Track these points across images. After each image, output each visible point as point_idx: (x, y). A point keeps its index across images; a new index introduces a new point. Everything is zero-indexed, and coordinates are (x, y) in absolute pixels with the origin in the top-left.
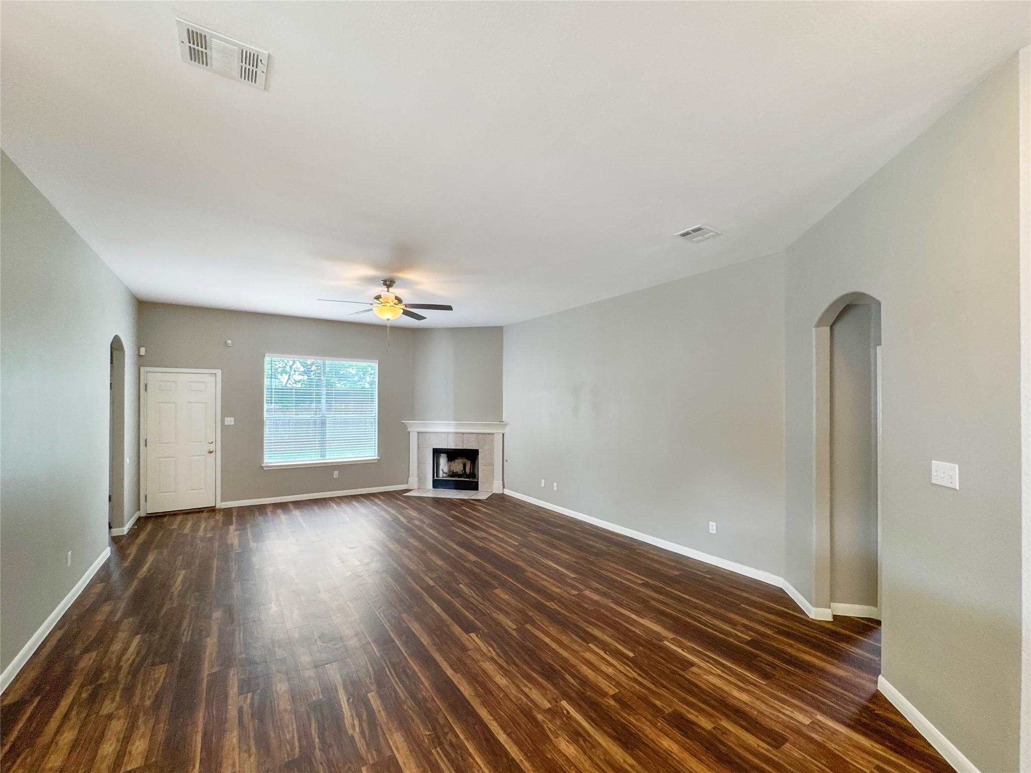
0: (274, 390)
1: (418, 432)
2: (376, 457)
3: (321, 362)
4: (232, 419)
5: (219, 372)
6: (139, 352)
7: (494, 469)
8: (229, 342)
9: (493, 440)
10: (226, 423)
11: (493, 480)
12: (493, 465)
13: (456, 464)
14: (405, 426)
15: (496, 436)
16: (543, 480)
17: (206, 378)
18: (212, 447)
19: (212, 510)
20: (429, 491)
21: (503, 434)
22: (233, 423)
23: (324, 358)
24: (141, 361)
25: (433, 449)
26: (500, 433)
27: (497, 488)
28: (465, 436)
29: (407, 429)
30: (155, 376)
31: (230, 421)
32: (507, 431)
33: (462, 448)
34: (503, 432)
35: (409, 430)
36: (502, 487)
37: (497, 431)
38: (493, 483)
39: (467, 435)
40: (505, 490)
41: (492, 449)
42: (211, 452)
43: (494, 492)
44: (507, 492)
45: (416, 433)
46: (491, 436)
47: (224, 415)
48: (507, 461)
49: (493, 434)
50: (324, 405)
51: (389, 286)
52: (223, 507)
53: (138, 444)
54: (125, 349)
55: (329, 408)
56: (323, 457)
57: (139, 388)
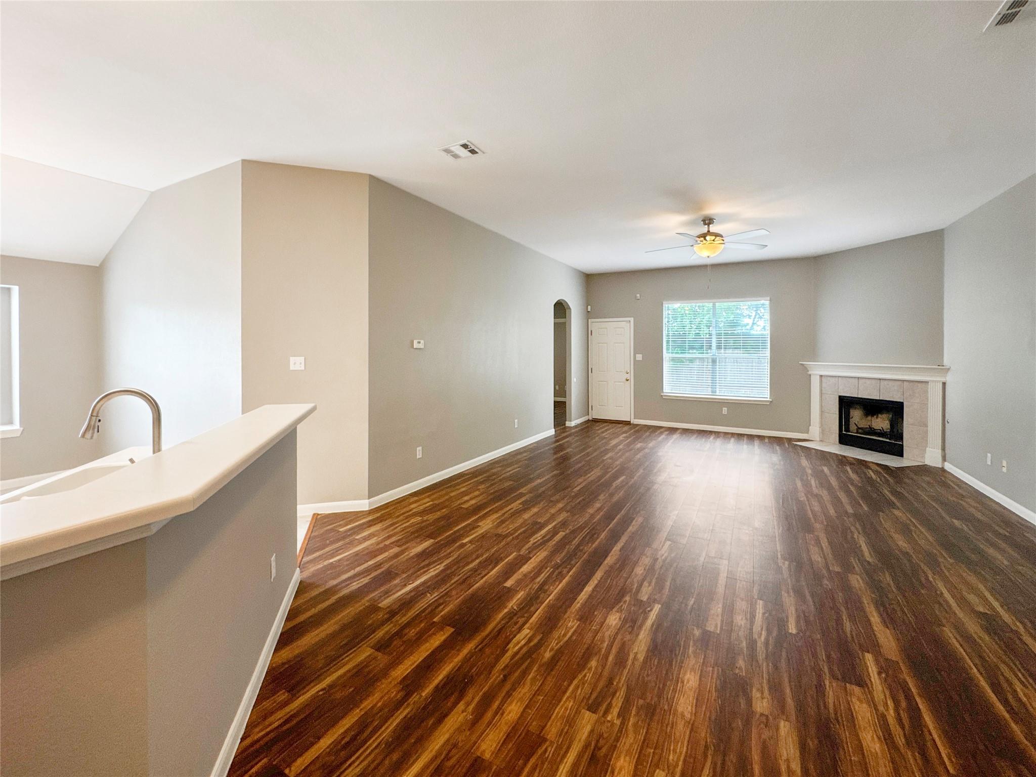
0: (670, 332)
1: (821, 376)
2: (768, 399)
3: (711, 305)
4: (641, 355)
5: (632, 319)
6: (586, 308)
7: (926, 432)
8: (638, 295)
9: (926, 392)
10: (637, 359)
11: (926, 447)
12: (926, 426)
13: (879, 420)
14: (805, 369)
15: (930, 385)
16: (989, 455)
17: (624, 325)
18: (627, 376)
19: (627, 423)
20: (835, 448)
21: (944, 384)
22: (641, 359)
23: (714, 301)
24: (588, 315)
25: (840, 397)
26: (938, 382)
27: (932, 458)
28: (883, 383)
29: (808, 371)
30: (595, 324)
31: (639, 357)
32: (949, 378)
33: (878, 398)
34: (943, 380)
35: (810, 372)
36: (941, 459)
37: (934, 380)
38: (925, 450)
39: (886, 382)
40: (946, 463)
41: (924, 405)
42: (627, 380)
43: (926, 463)
44: (948, 467)
45: (819, 376)
46: (924, 385)
47: (635, 352)
48: (948, 422)
49: (927, 382)
50: (714, 345)
51: (709, 224)
52: (635, 423)
53: (587, 371)
54: (571, 308)
55: (719, 347)
56: (714, 392)
57: (587, 333)
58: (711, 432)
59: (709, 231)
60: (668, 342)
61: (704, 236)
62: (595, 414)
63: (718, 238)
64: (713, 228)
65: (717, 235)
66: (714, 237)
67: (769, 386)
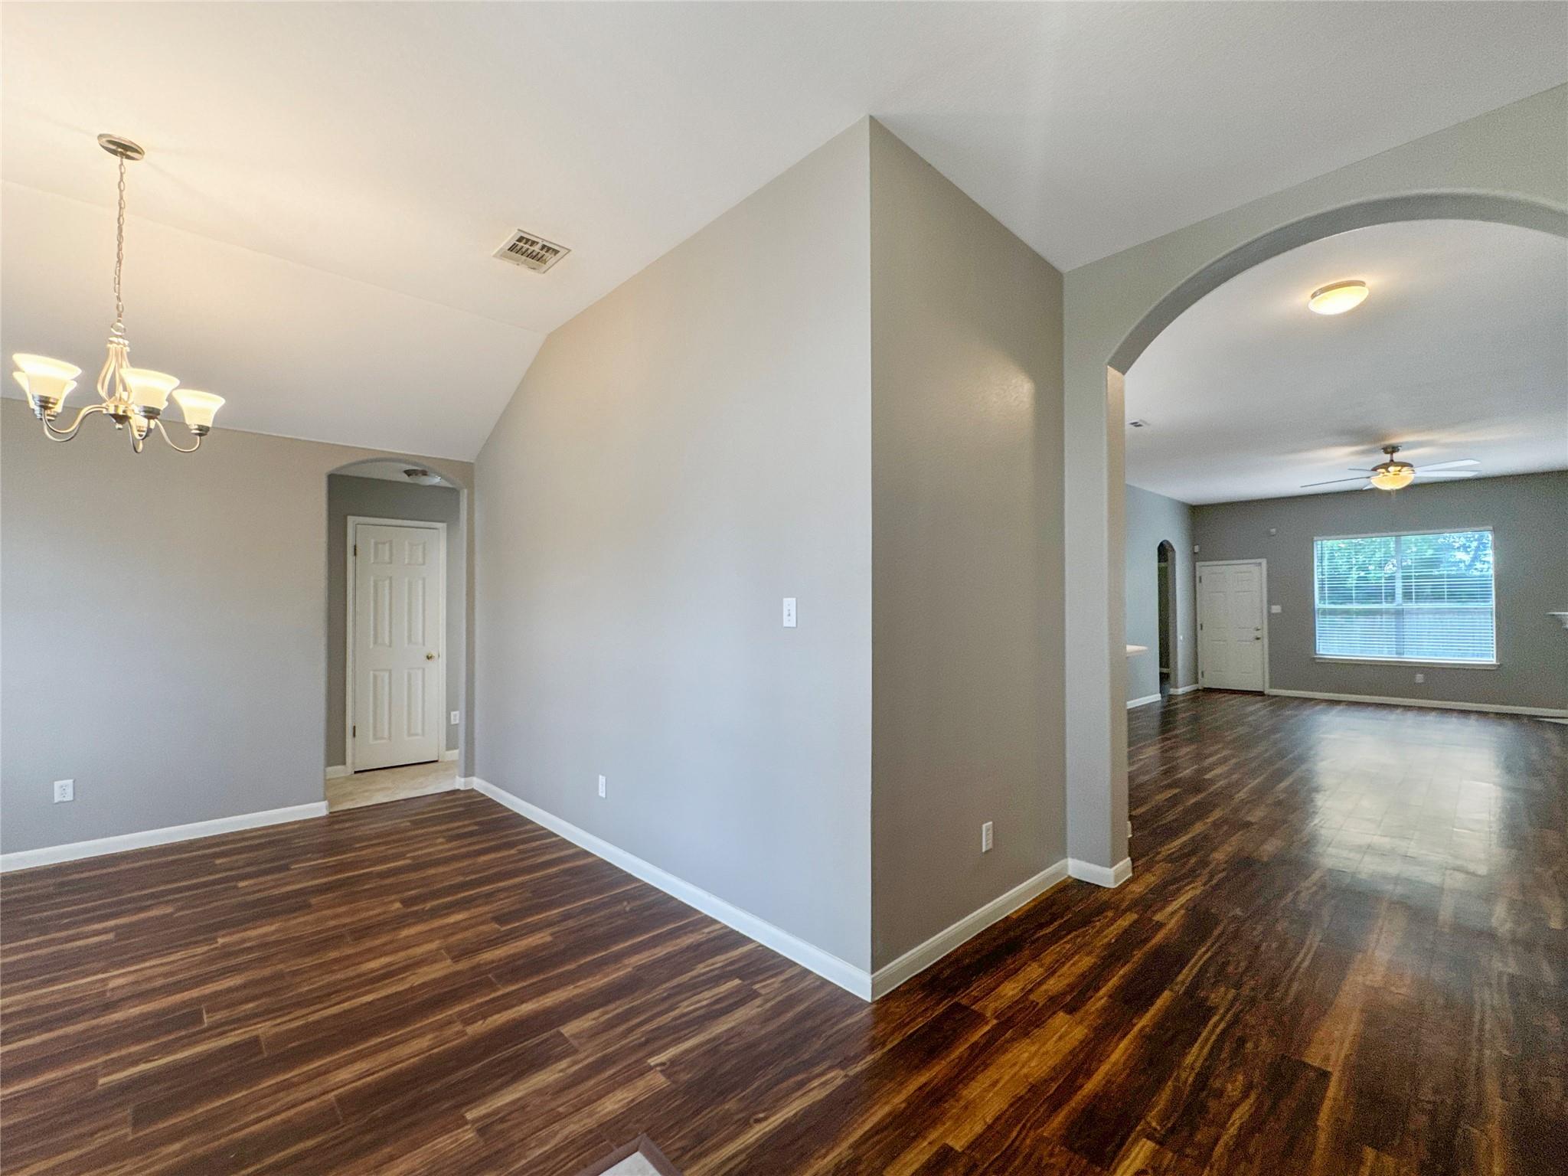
0: (1326, 576)
2: (1494, 663)
3: (1392, 539)
4: (1279, 607)
5: (1264, 562)
6: (1193, 549)
8: (1273, 530)
10: (1273, 612)
14: (1557, 621)
17: (1253, 568)
18: (1258, 634)
19: (1261, 694)
22: (1279, 612)
23: (1398, 533)
24: (1195, 558)
29: (1562, 624)
30: (1205, 569)
31: (1276, 609)
35: (1566, 626)
42: (1258, 639)
47: (1270, 602)
50: (1399, 592)
51: (1392, 453)
52: (1271, 694)
53: (1195, 627)
54: (1175, 548)
55: (1407, 596)
56: (1400, 654)
57: (1194, 580)
58: (1396, 706)
59: (1392, 461)
60: (1322, 588)
61: (1386, 466)
62: (1206, 682)
63: (1405, 469)
64: (1397, 457)
65: (1404, 465)
66: (1399, 468)
67: (1494, 646)
